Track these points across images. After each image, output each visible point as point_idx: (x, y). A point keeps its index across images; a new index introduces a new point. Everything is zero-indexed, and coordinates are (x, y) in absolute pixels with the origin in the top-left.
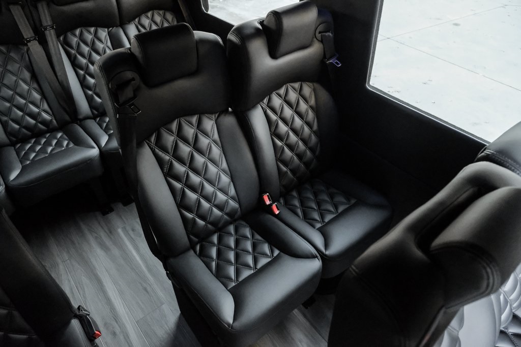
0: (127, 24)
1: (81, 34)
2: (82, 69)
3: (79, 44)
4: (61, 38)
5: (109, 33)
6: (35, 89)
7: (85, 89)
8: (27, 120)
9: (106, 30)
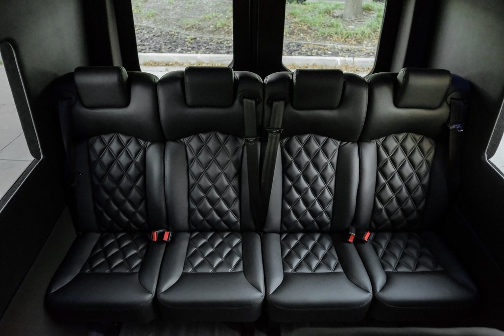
0: (367, 141)
1: (309, 140)
2: (291, 180)
3: (300, 152)
4: (284, 141)
5: (340, 148)
6: (234, 187)
7: (284, 201)
8: (213, 215)
9: (339, 143)
